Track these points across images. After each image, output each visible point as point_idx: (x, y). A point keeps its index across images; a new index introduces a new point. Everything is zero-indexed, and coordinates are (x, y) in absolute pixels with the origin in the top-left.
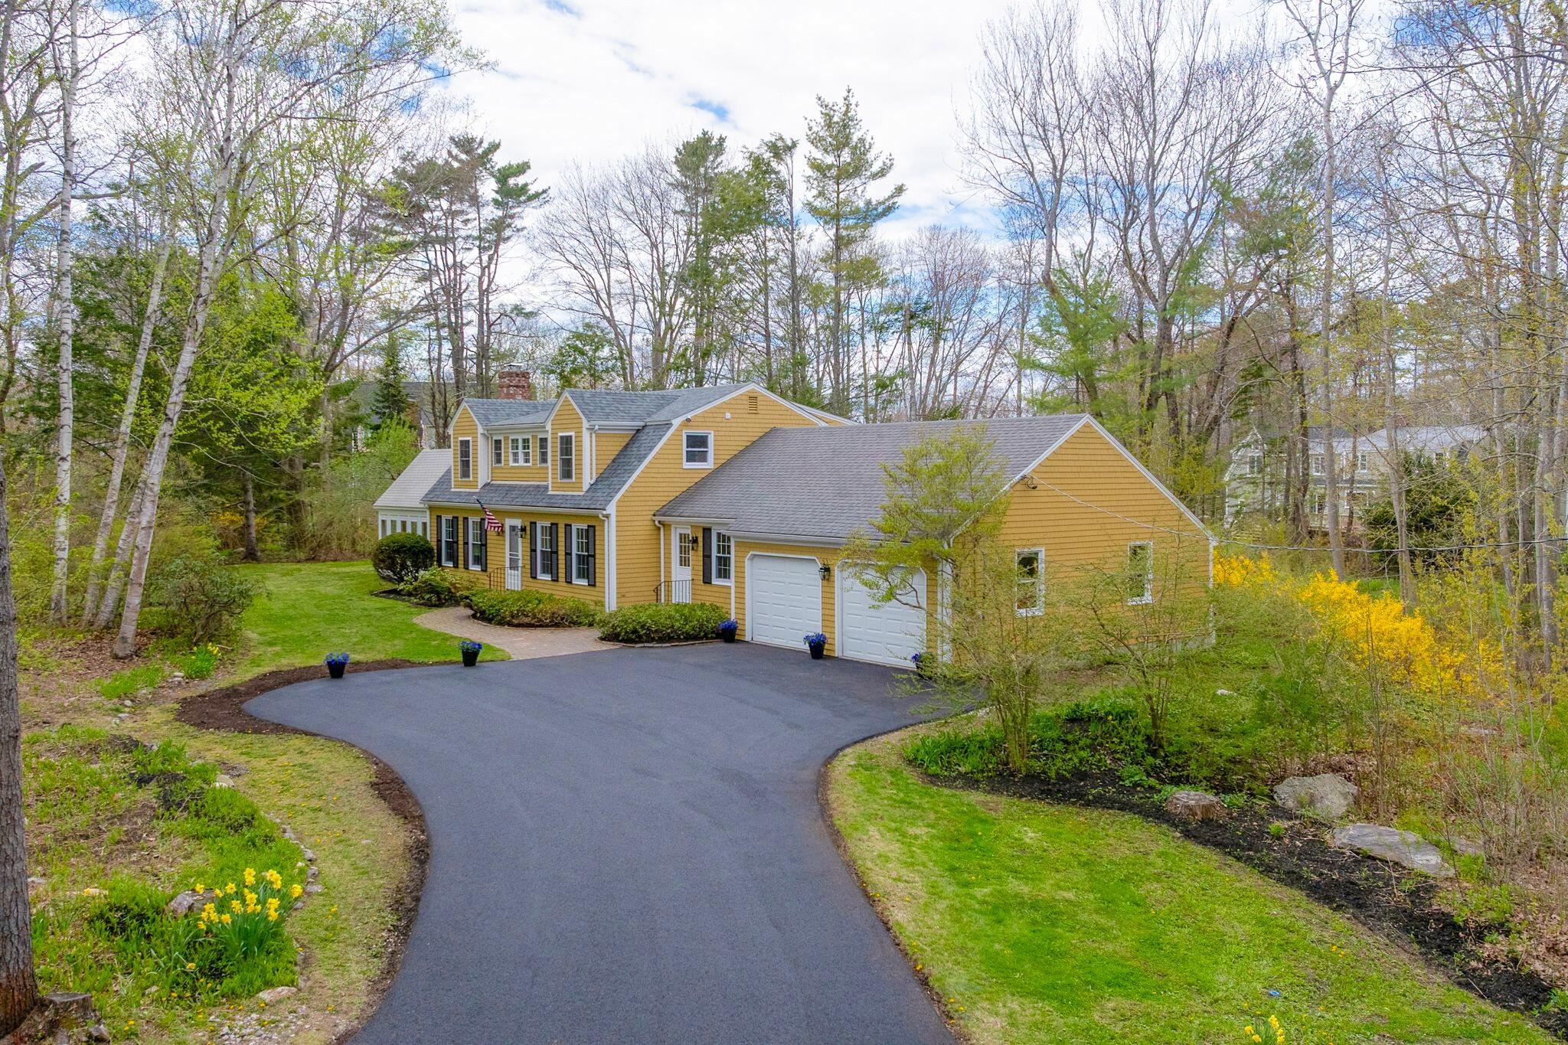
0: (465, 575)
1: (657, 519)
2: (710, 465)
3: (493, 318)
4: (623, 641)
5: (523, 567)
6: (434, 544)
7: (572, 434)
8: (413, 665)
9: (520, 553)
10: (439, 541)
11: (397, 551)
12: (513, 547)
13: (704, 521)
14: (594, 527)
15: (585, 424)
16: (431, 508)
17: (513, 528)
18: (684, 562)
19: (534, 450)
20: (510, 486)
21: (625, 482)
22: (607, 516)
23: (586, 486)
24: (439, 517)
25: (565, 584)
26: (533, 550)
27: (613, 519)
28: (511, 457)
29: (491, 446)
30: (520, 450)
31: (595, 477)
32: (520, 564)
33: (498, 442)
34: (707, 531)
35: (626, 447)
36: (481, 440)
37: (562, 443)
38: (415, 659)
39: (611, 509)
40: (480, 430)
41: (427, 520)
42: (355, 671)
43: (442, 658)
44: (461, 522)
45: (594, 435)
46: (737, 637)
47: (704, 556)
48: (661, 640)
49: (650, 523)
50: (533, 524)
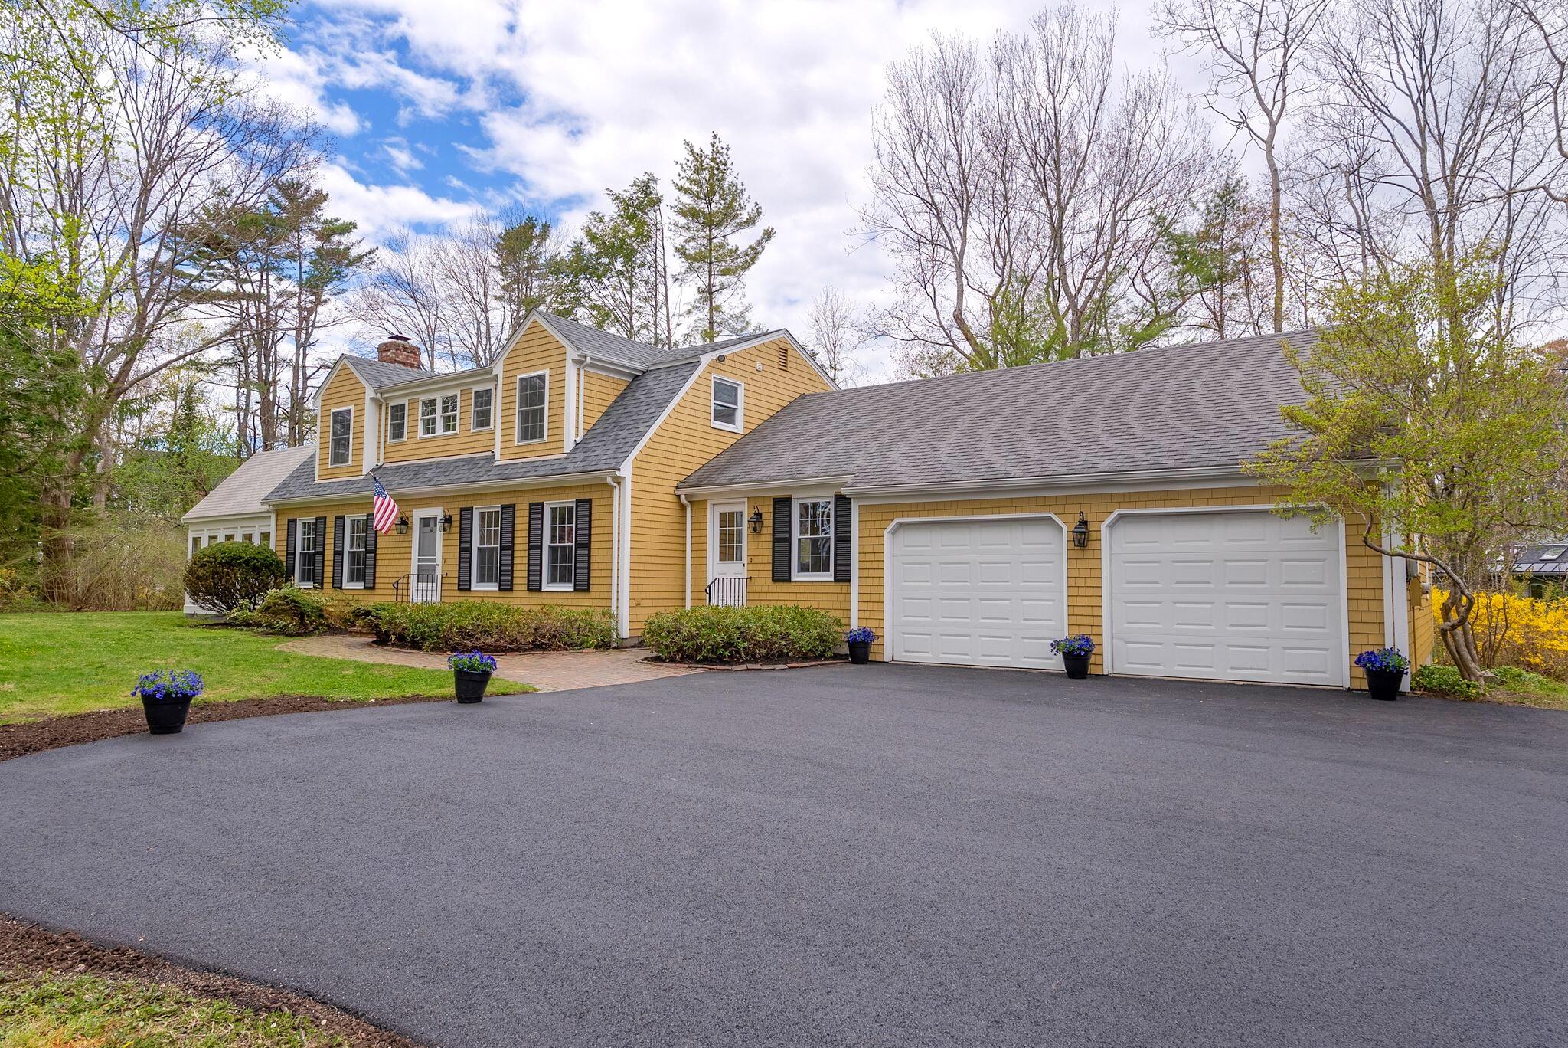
0: (337, 595)
1: (682, 492)
2: (739, 427)
3: (309, 372)
4: (706, 660)
5: (445, 576)
6: (282, 556)
7: (546, 372)
8: (336, 705)
9: (439, 558)
10: (291, 554)
11: (229, 564)
12: (426, 548)
13: (779, 486)
14: (590, 501)
15: (571, 354)
16: (279, 511)
17: (425, 522)
18: (729, 553)
19: (465, 412)
20: (418, 466)
21: (643, 434)
22: (619, 481)
23: (568, 446)
24: (292, 523)
25: (526, 594)
26: (465, 549)
27: (628, 485)
28: (421, 427)
29: (386, 416)
30: (439, 415)
31: (581, 433)
32: (438, 571)
33: (398, 412)
34: (782, 504)
35: (622, 396)
36: (369, 409)
37: (522, 390)
38: (336, 695)
39: (626, 470)
40: (370, 393)
41: (272, 530)
42: (208, 719)
43: (396, 693)
44: (330, 525)
45: (582, 372)
46: (871, 658)
47: (775, 541)
48: (768, 659)
49: (672, 498)
50: (467, 512)
